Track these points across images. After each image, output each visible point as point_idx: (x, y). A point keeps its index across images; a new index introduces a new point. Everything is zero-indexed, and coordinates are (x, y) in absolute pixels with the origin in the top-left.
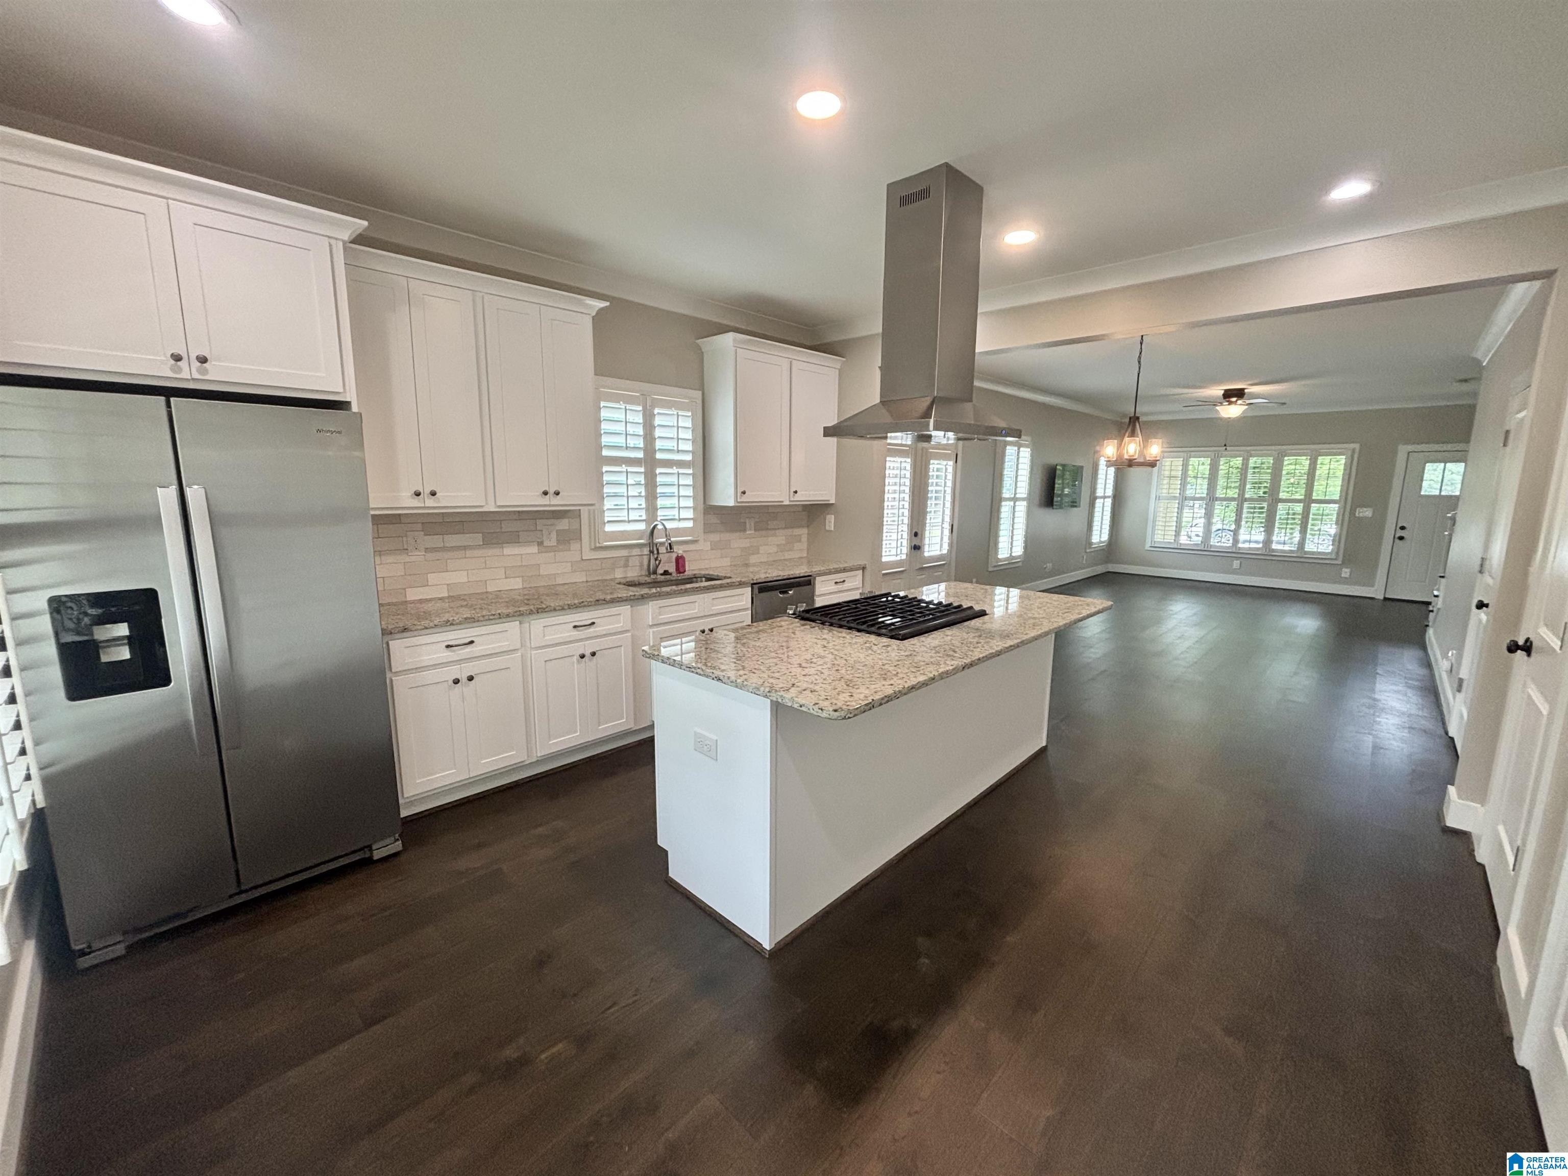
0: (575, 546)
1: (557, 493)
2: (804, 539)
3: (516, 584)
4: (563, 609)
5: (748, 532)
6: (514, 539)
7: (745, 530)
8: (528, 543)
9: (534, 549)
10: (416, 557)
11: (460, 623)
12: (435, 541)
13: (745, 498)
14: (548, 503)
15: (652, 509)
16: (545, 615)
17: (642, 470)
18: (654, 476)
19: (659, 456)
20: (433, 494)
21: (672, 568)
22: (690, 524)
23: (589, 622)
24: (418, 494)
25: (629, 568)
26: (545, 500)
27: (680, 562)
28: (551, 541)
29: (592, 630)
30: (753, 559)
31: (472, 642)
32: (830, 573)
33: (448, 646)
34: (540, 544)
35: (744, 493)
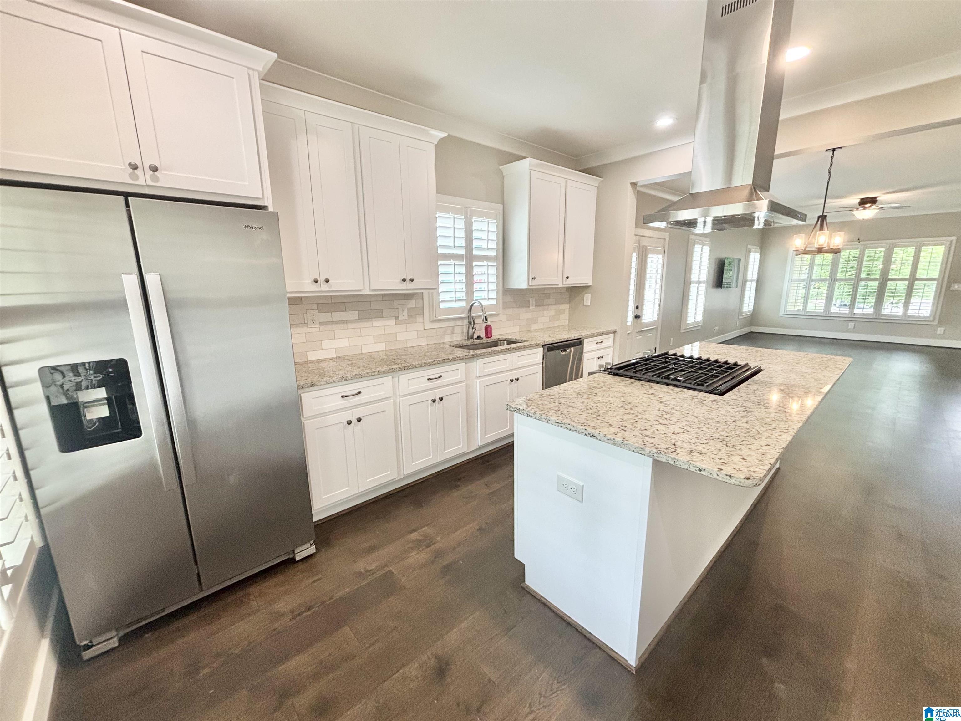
0: (419, 319)
1: (412, 280)
2: (567, 312)
3: (381, 347)
4: (421, 366)
5: (531, 308)
6: (379, 315)
7: (529, 307)
8: (389, 317)
9: (393, 322)
10: (314, 329)
11: (352, 379)
12: (325, 317)
13: (535, 283)
14: (405, 288)
15: (470, 291)
16: (409, 371)
17: (464, 263)
18: (472, 267)
19: (475, 252)
20: (327, 281)
21: (483, 335)
22: (494, 302)
23: (438, 376)
24: (316, 281)
25: (454, 335)
26: (404, 286)
27: (488, 330)
28: (404, 316)
29: (440, 381)
30: (534, 327)
31: (360, 393)
32: (594, 336)
33: (343, 397)
34: (397, 318)
35: (534, 278)
